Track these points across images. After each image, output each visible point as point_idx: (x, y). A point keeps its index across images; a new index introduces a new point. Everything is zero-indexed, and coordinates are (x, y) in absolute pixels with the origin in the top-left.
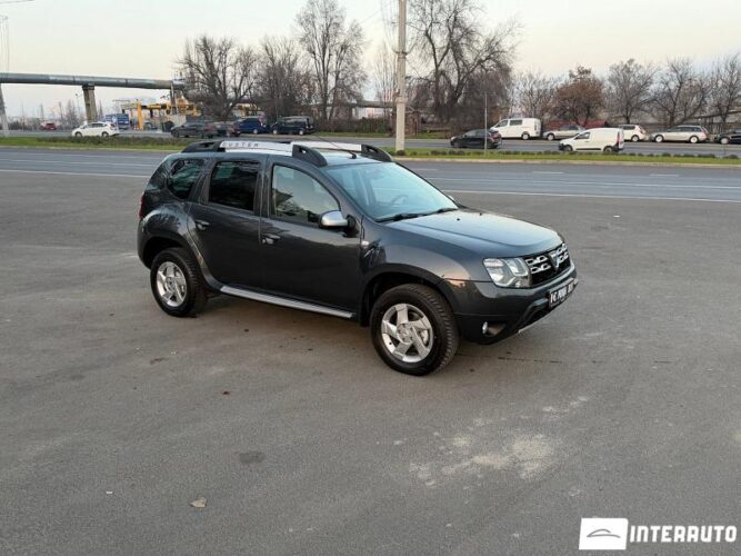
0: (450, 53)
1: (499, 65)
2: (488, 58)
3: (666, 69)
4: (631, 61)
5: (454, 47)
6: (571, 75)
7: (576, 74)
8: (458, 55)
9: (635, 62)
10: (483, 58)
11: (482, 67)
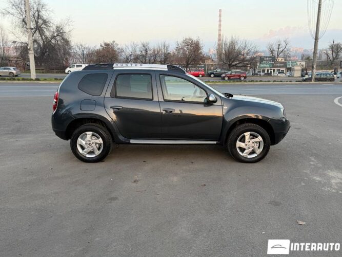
0: (37, 32)
1: (63, 39)
2: (57, 35)
3: (140, 45)
4: (114, 42)
5: (38, 29)
6: (101, 46)
7: (103, 45)
8: (41, 33)
9: (116, 42)
10: (55, 35)
11: (56, 39)
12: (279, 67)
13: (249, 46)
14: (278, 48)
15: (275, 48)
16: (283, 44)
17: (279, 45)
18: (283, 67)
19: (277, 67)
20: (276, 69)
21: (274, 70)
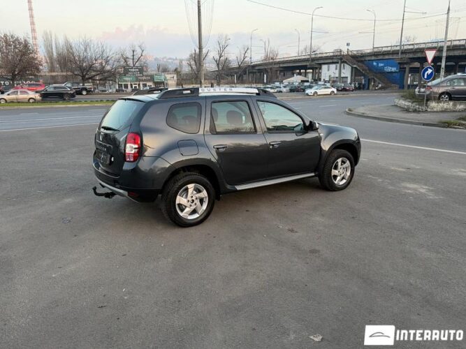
12: (145, 80)
13: (108, 50)
14: (133, 56)
15: (129, 55)
16: (138, 51)
17: (133, 51)
18: (149, 81)
19: (142, 81)
20: (141, 83)
21: (139, 85)
